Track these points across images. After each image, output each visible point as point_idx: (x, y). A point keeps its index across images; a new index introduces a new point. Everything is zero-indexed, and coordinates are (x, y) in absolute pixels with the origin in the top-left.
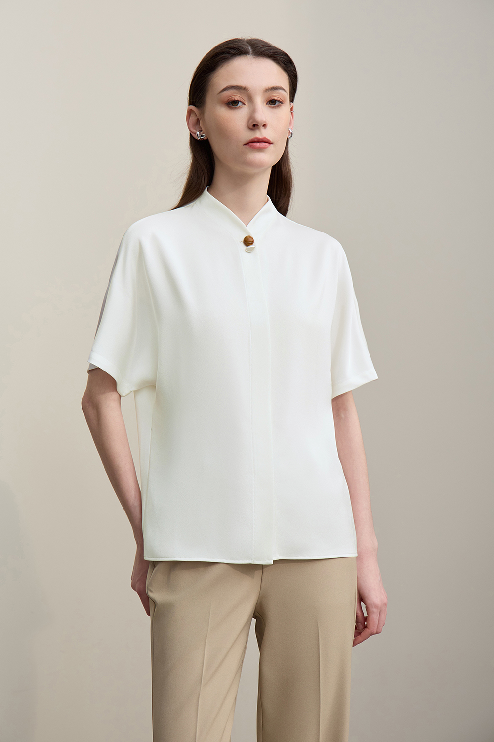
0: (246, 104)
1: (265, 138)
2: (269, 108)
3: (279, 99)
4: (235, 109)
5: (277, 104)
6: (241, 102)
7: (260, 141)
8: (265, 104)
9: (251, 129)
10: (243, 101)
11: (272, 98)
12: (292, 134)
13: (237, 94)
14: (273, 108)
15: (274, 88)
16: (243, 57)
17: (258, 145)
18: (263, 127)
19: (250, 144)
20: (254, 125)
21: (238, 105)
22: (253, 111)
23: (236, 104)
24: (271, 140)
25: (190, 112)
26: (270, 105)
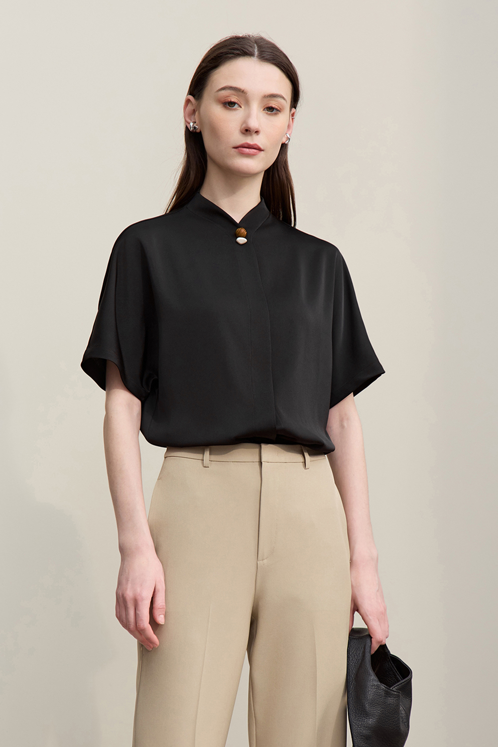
0: (243, 107)
1: (256, 145)
2: (265, 114)
3: (277, 107)
4: (230, 109)
5: (275, 111)
6: (237, 104)
7: (249, 147)
8: (262, 110)
9: (243, 133)
10: (240, 104)
11: (270, 105)
12: (289, 139)
13: (235, 95)
14: (270, 114)
15: (273, 96)
16: (247, 59)
17: (247, 150)
18: (256, 134)
19: (240, 148)
20: (247, 130)
21: (235, 107)
22: (248, 116)
23: (233, 105)
24: (262, 147)
25: (188, 101)
26: (267, 112)
